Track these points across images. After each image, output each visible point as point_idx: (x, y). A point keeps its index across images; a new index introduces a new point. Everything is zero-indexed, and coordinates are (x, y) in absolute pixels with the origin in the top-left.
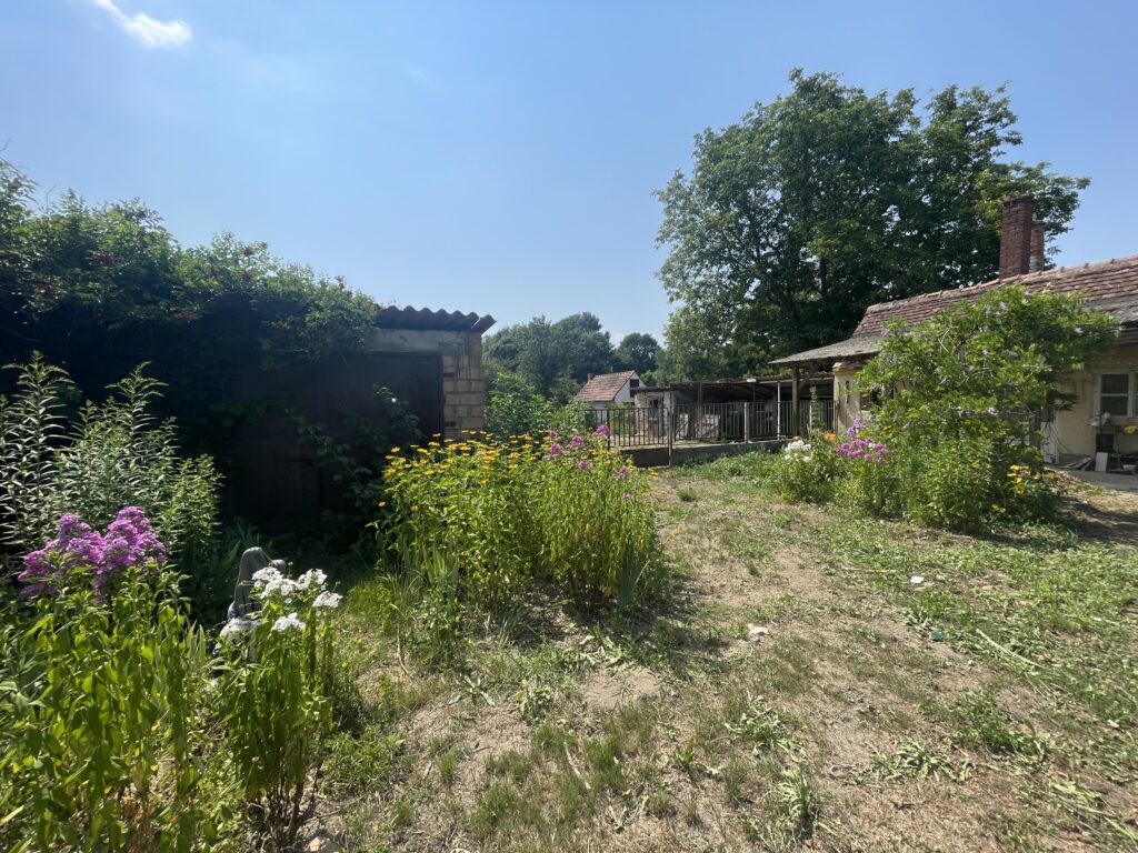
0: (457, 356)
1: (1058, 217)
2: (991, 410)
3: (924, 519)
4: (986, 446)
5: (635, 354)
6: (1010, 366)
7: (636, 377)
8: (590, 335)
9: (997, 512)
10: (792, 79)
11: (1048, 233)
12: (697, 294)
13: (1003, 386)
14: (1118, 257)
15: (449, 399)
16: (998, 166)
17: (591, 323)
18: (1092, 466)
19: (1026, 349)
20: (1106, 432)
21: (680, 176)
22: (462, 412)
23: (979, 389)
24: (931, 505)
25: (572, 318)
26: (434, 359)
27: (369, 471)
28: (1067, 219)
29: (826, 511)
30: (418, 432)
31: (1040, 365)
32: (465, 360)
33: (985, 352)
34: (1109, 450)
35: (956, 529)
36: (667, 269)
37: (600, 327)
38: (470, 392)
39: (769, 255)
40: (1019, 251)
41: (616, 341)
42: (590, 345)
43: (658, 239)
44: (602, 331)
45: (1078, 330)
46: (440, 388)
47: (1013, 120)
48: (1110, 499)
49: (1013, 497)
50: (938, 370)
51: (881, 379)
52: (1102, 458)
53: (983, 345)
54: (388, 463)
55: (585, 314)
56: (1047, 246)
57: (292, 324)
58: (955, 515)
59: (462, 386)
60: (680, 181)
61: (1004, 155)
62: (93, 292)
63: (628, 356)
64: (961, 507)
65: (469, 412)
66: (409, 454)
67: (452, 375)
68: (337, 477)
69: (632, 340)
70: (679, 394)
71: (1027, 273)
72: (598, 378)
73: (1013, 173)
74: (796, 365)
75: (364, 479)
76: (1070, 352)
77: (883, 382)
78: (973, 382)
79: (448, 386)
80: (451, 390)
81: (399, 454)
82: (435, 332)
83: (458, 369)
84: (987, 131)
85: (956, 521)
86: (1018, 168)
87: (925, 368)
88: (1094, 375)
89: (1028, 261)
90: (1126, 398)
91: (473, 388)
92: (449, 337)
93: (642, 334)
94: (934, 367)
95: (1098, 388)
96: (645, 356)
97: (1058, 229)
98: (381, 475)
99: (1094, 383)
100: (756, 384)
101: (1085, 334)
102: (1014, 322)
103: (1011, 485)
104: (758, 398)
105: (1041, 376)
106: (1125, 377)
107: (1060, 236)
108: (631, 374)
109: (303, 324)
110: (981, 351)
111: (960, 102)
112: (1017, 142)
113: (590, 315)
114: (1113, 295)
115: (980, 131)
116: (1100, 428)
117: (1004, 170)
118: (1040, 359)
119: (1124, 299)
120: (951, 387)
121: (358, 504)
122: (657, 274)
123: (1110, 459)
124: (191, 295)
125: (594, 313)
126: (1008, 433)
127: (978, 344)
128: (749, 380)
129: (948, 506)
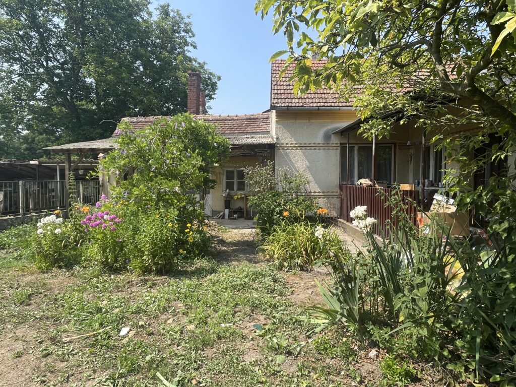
1: (211, 91)
2: (177, 189)
3: (140, 268)
4: (174, 213)
6: (186, 162)
9: (182, 254)
11: (207, 98)
13: (184, 174)
14: (230, 115)
16: (187, 57)
18: (223, 217)
19: (194, 152)
20: (228, 199)
23: (171, 175)
24: (144, 258)
28: (214, 94)
29: (72, 274)
31: (200, 163)
33: (175, 152)
34: (229, 208)
35: (160, 272)
39: (56, 67)
40: (195, 101)
45: (215, 144)
47: (194, 36)
48: (229, 234)
49: (188, 244)
50: (151, 161)
51: (116, 165)
52: (227, 211)
53: (174, 148)
56: (207, 104)
58: (158, 264)
61: (191, 52)
64: (161, 257)
71: (199, 114)
73: (194, 63)
74: (68, 152)
76: (213, 156)
77: (117, 168)
78: (169, 171)
84: (183, 36)
85: (159, 266)
86: (196, 61)
87: (144, 160)
88: (223, 171)
89: (199, 108)
90: (234, 182)
94: (149, 159)
95: (225, 177)
97: (211, 98)
99: (223, 174)
100: (39, 165)
101: (218, 147)
102: (189, 136)
103: (187, 237)
104: (40, 177)
105: (201, 169)
106: (234, 171)
107: (211, 101)
110: (173, 151)
111: (171, 14)
112: (195, 47)
114: (229, 132)
115: (180, 35)
116: (225, 197)
117: (190, 60)
118: (200, 158)
119: (232, 134)
120: (158, 173)
123: (229, 212)
126: (187, 203)
127: (171, 146)
128: (32, 162)
129: (154, 257)
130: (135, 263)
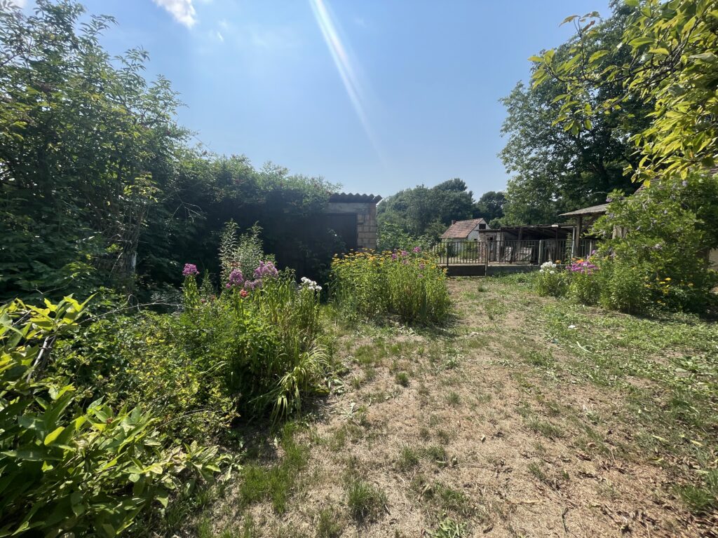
0: (364, 215)
3: (608, 306)
5: (490, 206)
7: (484, 222)
8: (458, 194)
10: (612, 6)
12: (528, 167)
15: (360, 235)
17: (460, 186)
21: (521, 86)
22: (366, 241)
24: (612, 297)
25: (446, 183)
26: (353, 216)
27: (325, 265)
29: (558, 300)
30: (345, 249)
32: (368, 217)
33: (666, 212)
36: (507, 151)
37: (466, 188)
38: (370, 232)
41: (476, 198)
42: (457, 201)
43: (502, 131)
44: (467, 191)
46: (356, 229)
51: (604, 227)
53: (666, 208)
54: (333, 261)
55: (455, 179)
57: (297, 203)
59: (366, 229)
60: (520, 89)
62: (234, 194)
63: (485, 207)
65: (369, 241)
66: (341, 257)
67: (362, 224)
68: (313, 267)
69: (489, 197)
70: (507, 234)
72: (458, 223)
75: (323, 268)
78: (657, 230)
79: (359, 229)
80: (361, 230)
81: (337, 257)
82: (354, 204)
83: (364, 221)
91: (371, 230)
92: (361, 206)
93: (496, 193)
96: (498, 207)
98: (330, 265)
100: (559, 228)
104: (560, 237)
108: (481, 221)
109: (301, 203)
110: (663, 211)
113: (459, 179)
121: (321, 277)
122: (499, 155)
124: (263, 193)
125: (463, 179)
128: (553, 226)
129: (620, 298)
130: (603, 300)
